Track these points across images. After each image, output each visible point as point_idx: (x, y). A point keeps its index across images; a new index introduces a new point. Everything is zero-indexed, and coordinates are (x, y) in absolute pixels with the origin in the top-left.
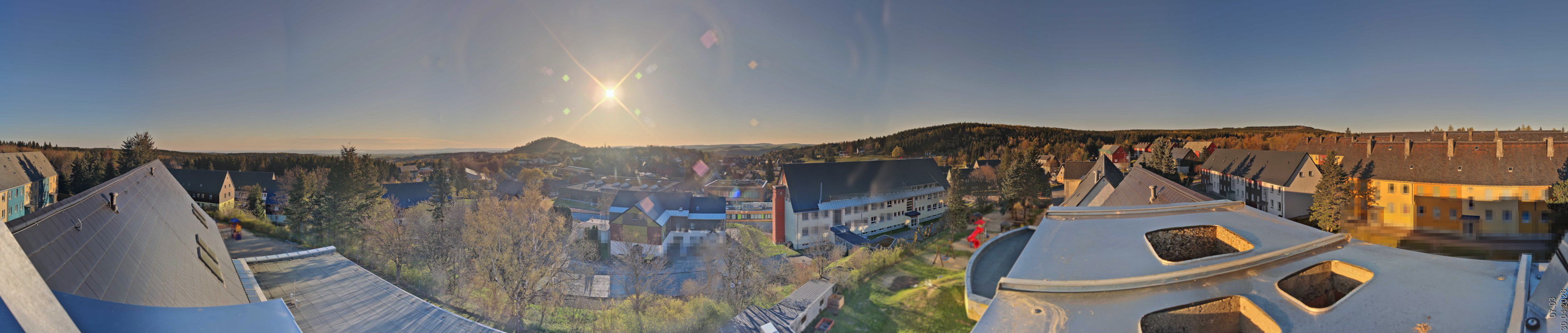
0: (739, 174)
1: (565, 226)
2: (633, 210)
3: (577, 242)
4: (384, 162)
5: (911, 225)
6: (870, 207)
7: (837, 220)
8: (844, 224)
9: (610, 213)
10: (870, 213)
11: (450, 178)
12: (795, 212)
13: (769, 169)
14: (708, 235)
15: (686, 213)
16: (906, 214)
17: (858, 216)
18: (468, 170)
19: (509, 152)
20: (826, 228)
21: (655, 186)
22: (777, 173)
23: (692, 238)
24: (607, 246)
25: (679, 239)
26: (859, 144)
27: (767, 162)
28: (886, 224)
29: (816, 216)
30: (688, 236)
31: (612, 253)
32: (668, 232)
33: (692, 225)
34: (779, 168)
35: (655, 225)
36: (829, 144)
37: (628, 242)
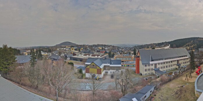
0: (125, 53)
1: (72, 68)
2: (93, 64)
3: (75, 73)
4: (16, 49)
5: (178, 68)
6: (166, 63)
7: (155, 67)
8: (158, 68)
9: (86, 65)
10: (166, 65)
11: (36, 54)
12: (142, 64)
13: (135, 51)
14: (116, 71)
15: (109, 65)
16: (177, 65)
17: (162, 66)
18: (41, 51)
19: (54, 46)
20: (152, 69)
21: (99, 57)
22: (137, 52)
23: (111, 72)
24: (85, 75)
25: (107, 72)
26: (163, 43)
27: (134, 49)
28: (171, 68)
29: (149, 65)
30: (110, 72)
31: (86, 77)
32: (103, 70)
33: (111, 68)
34: (138, 51)
35: (99, 68)
36: (153, 44)
37: (91, 73)
